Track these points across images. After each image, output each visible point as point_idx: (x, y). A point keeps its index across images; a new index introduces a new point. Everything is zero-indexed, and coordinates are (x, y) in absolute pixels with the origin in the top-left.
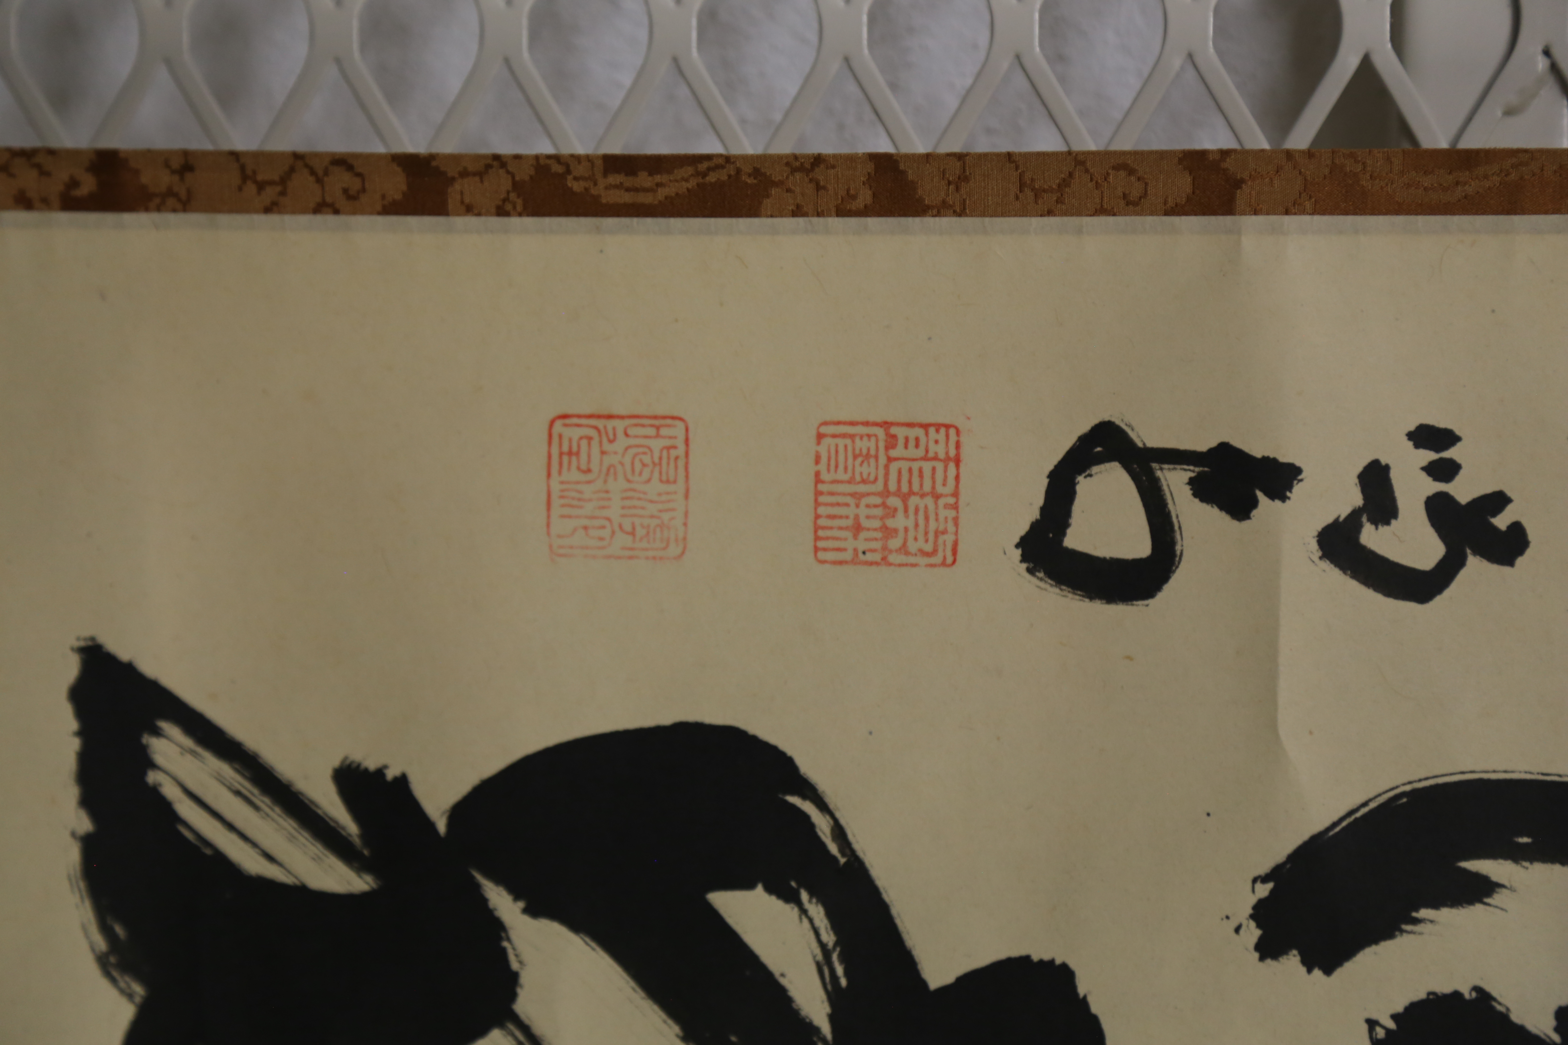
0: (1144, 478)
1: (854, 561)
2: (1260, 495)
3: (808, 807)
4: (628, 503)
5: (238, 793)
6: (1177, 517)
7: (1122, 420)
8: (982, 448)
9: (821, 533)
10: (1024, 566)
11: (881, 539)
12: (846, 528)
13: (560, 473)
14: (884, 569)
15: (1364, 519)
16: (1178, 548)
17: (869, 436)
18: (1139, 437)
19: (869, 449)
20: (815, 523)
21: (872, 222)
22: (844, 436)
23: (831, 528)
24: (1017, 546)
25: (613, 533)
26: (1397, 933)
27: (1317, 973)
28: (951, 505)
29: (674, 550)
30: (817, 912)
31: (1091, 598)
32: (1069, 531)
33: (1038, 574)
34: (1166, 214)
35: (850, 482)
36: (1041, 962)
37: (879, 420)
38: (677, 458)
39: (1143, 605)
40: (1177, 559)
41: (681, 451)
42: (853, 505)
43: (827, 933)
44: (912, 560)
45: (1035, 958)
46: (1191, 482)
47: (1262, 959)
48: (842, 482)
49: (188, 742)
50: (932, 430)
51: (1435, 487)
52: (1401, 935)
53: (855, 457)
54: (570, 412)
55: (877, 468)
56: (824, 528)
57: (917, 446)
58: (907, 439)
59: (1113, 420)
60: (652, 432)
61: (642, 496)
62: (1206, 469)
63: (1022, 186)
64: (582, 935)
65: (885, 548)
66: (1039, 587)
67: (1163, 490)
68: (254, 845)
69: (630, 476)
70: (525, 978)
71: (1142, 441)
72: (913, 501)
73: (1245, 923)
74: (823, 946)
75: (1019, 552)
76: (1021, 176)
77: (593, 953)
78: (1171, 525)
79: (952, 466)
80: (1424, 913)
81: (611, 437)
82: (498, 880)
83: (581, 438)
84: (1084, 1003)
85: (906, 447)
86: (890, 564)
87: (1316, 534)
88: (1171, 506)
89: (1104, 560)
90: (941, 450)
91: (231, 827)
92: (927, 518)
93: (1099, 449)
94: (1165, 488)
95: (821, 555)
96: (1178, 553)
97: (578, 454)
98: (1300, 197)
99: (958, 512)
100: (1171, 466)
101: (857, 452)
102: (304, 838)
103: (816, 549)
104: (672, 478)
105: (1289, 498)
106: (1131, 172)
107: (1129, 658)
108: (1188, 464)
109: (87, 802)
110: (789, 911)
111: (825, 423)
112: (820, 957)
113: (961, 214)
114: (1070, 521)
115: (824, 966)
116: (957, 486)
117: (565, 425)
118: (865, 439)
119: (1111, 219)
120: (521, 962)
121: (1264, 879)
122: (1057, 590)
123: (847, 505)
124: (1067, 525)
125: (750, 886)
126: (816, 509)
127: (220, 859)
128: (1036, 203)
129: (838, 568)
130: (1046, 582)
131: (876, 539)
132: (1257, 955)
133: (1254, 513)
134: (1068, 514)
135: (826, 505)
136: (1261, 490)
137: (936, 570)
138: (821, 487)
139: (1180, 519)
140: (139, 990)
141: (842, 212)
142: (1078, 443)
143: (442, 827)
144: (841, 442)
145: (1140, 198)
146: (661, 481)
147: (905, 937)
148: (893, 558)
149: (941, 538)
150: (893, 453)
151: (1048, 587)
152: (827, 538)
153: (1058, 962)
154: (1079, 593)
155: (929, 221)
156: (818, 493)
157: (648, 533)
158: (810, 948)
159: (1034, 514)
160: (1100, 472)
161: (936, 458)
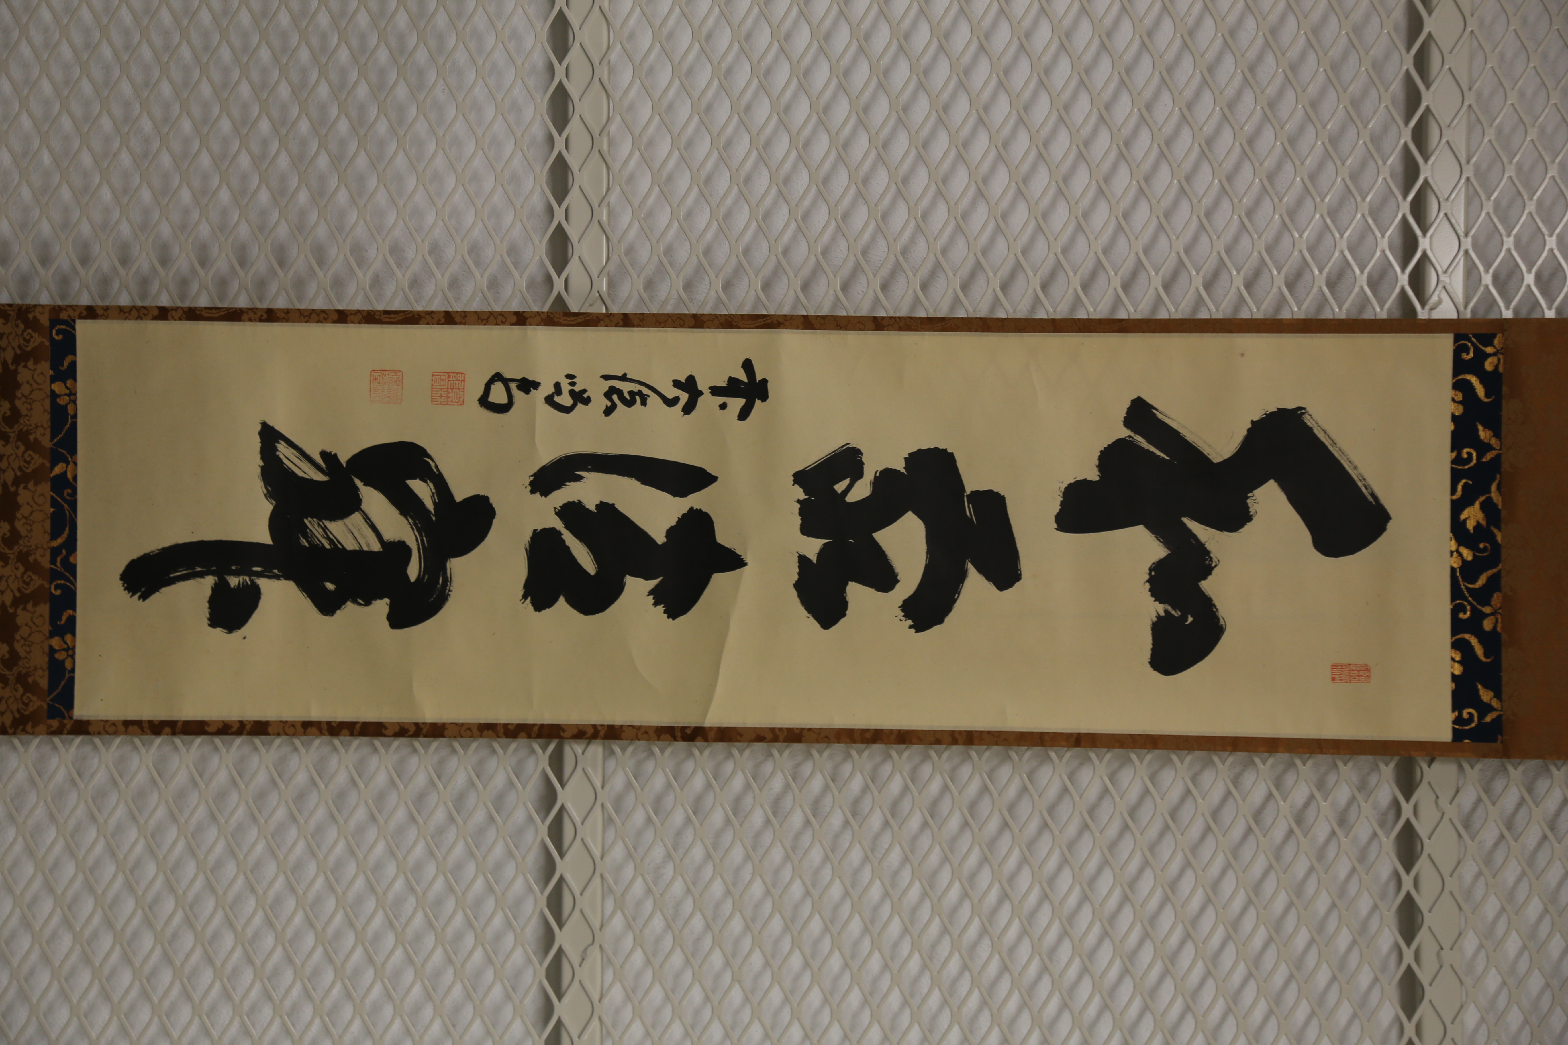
0: (506, 385)
1: (441, 404)
2: (532, 389)
3: (429, 461)
4: (389, 391)
5: (296, 456)
7: (501, 372)
8: (470, 378)
9: (433, 398)
10: (479, 405)
11: (447, 399)
12: (439, 397)
13: (373, 384)
14: (446, 406)
15: (555, 395)
16: (514, 401)
19: (444, 378)
20: (431, 395)
21: (445, 326)
22: (438, 375)
24: (478, 401)
25: (385, 397)
26: (561, 488)
27: (543, 497)
28: (463, 391)
29: (399, 401)
30: (431, 485)
31: (495, 413)
33: (482, 407)
34: (508, 325)
35: (440, 386)
37: (446, 372)
38: (400, 380)
39: (506, 414)
40: (513, 404)
41: (401, 378)
42: (440, 391)
43: (433, 490)
44: (454, 404)
45: (481, 495)
46: (517, 386)
47: (531, 494)
48: (438, 386)
49: (286, 445)
50: (458, 374)
51: (571, 388)
54: (375, 370)
55: (446, 383)
56: (434, 396)
57: (455, 378)
58: (453, 376)
59: (499, 372)
60: (394, 374)
61: (392, 389)
62: (520, 383)
63: (479, 319)
64: (377, 491)
65: (447, 401)
66: (482, 410)
67: (510, 388)
68: (302, 470)
69: (389, 384)
70: (363, 500)
71: (506, 377)
72: (454, 390)
73: (528, 486)
74: (432, 493)
76: (479, 316)
77: (379, 495)
78: (512, 396)
79: (463, 382)
80: (567, 483)
81: (385, 375)
82: (357, 478)
83: (378, 376)
84: (491, 505)
85: (452, 378)
86: (449, 405)
87: (544, 398)
88: (512, 392)
89: (497, 404)
90: (460, 379)
91: (296, 465)
92: (457, 394)
93: (496, 379)
95: (433, 403)
97: (377, 379)
99: (464, 393)
100: (512, 383)
101: (441, 379)
102: (313, 468)
103: (432, 401)
104: (399, 385)
105: (538, 390)
106: (504, 316)
108: (516, 382)
109: (262, 458)
110: (424, 484)
111: (434, 372)
112: (431, 495)
113: (465, 324)
115: (432, 497)
116: (464, 387)
117: (374, 373)
118: (443, 376)
119: (499, 326)
120: (363, 496)
122: (487, 411)
124: (489, 396)
125: (416, 479)
126: (432, 392)
127: (293, 473)
128: (482, 322)
129: (437, 406)
130: (484, 409)
131: (445, 399)
133: (530, 393)
134: (489, 393)
135: (434, 391)
137: (459, 406)
138: (433, 387)
139: (514, 394)
140: (274, 502)
141: (438, 324)
142: (491, 377)
143: (344, 465)
144: (438, 377)
145: (505, 322)
146: (396, 386)
147: (451, 490)
148: (449, 403)
149: (460, 399)
150: (449, 379)
153: (486, 496)
154: (491, 411)
156: (432, 389)
157: (393, 397)
158: (429, 493)
159: (481, 393)
160: (496, 384)
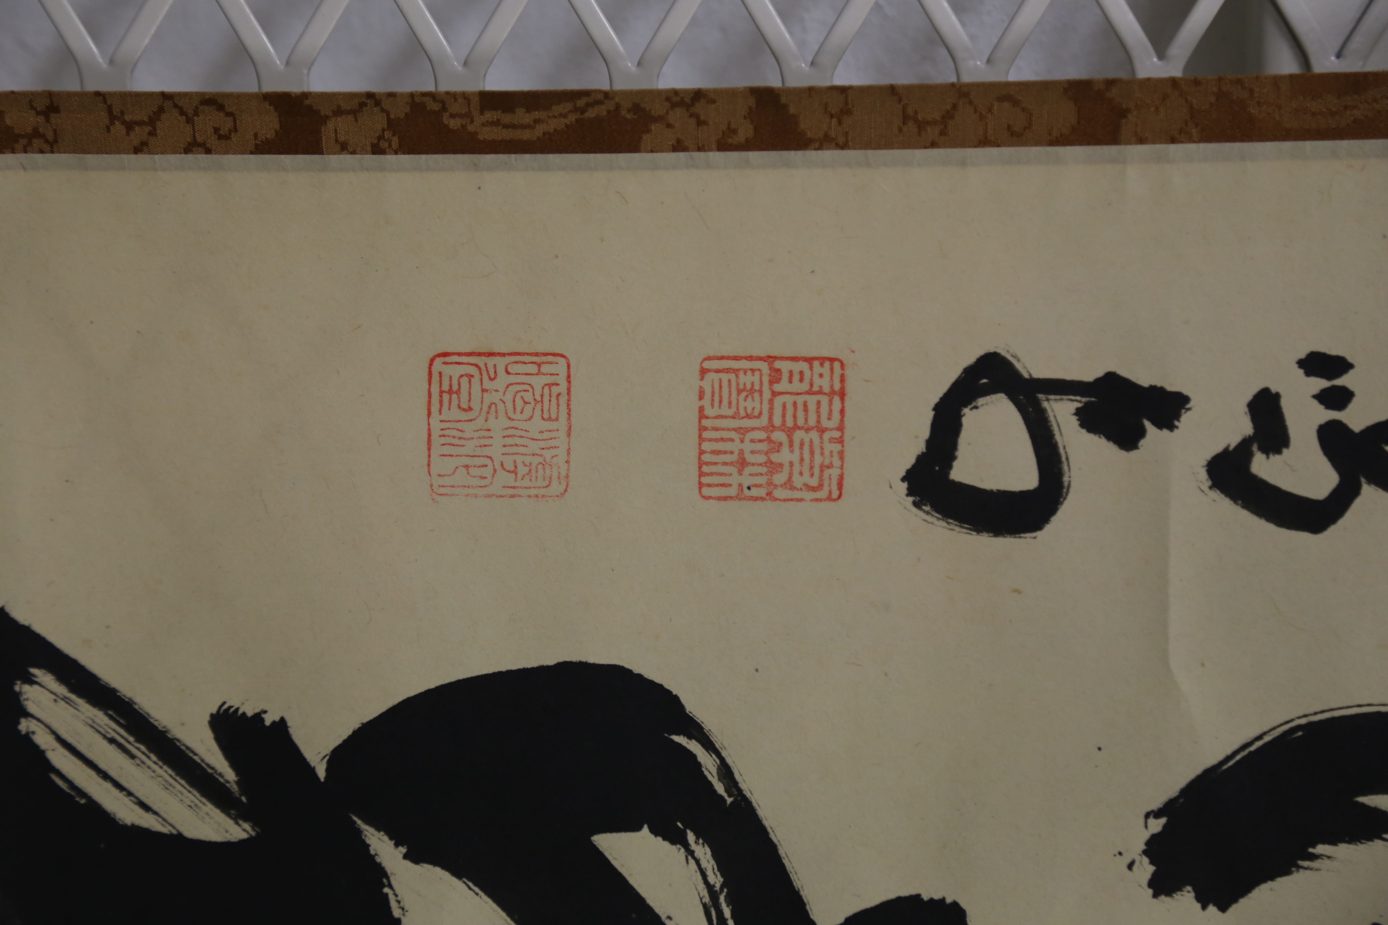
0: (1031, 410)
1: (739, 497)
2: (1147, 424)
3: (694, 746)
4: (509, 441)
5: (112, 741)
6: (1064, 448)
7: (1008, 351)
8: (867, 381)
9: (705, 469)
10: (911, 499)
11: (766, 475)
12: (731, 464)
13: (440, 411)
14: (769, 503)
15: (1255, 448)
16: (1066, 479)
17: (753, 370)
18: (1025, 368)
19: (753, 383)
20: (700, 458)
21: (754, 156)
22: (727, 371)
23: (716, 463)
24: (903, 480)
25: (495, 471)
26: (1293, 869)
27: (1212, 909)
28: (836, 439)
29: (556, 488)
30: (703, 853)
31: (978, 531)
32: (956, 464)
33: (924, 507)
34: (1052, 143)
35: (734, 417)
36: (932, 900)
37: (763, 354)
38: (559, 395)
39: (1031, 537)
40: (1065, 490)
41: (563, 388)
42: (738, 441)
43: (714, 873)
44: (798, 495)
45: (926, 897)
46: (1078, 412)
47: (1155, 895)
48: (726, 417)
49: (61, 689)
50: (816, 364)
51: (1325, 415)
52: (1298, 871)
53: (739, 392)
54: (449, 350)
55: (761, 403)
56: (708, 464)
57: (801, 380)
58: (791, 373)
59: (998, 351)
60: (534, 369)
61: (523, 433)
62: (1093, 399)
63: (906, 118)
64: (465, 880)
65: (770, 483)
66: (925, 520)
67: (1050, 422)
68: (130, 794)
69: (511, 415)
71: (1028, 372)
72: (798, 435)
73: (1138, 859)
74: (709, 887)
75: (905, 485)
76: (904, 108)
77: (477, 898)
78: (1058, 455)
79: (837, 399)
80: (1321, 849)
81: (492, 376)
82: (379, 825)
83: (462, 376)
85: (790, 382)
86: (776, 499)
87: (1205, 463)
88: (1058, 437)
89: (991, 492)
90: (825, 384)
91: (105, 776)
92: (812, 453)
93: (985, 381)
94: (1052, 419)
95: (706, 491)
96: (1066, 484)
97: (458, 392)
98: (1186, 125)
99: (843, 446)
100: (1058, 397)
101: (741, 387)
102: (180, 786)
103: (701, 485)
104: (554, 416)
105: (1177, 427)
106: (1015, 102)
107: (1017, 591)
108: (1075, 395)
110: (676, 853)
111: (709, 358)
112: (707, 899)
113: (843, 146)
114: (956, 453)
115: (711, 908)
116: (842, 420)
117: (445, 363)
118: (749, 373)
119: (994, 150)
120: (403, 909)
121: (1157, 814)
122: (944, 524)
123: (732, 440)
124: (954, 458)
125: (636, 828)
126: (700, 444)
127: (94, 808)
128: (919, 134)
129: (723, 503)
130: (932, 515)
131: (761, 474)
132: (1150, 892)
133: (1142, 443)
134: (954, 446)
135: (710, 440)
136: (1149, 420)
137: (822, 504)
138: (705, 423)
139: (1067, 450)
141: (723, 146)
142: (963, 375)
144: (725, 377)
145: (1025, 128)
146: (543, 419)
147: (793, 877)
148: (778, 493)
149: (827, 473)
150: (777, 387)
151: (934, 520)
152: (712, 474)
153: (949, 901)
154: (966, 526)
155: (812, 155)
156: (702, 429)
157: (530, 470)
158: (697, 889)
159: (920, 447)
160: (987, 404)
161: (820, 392)
